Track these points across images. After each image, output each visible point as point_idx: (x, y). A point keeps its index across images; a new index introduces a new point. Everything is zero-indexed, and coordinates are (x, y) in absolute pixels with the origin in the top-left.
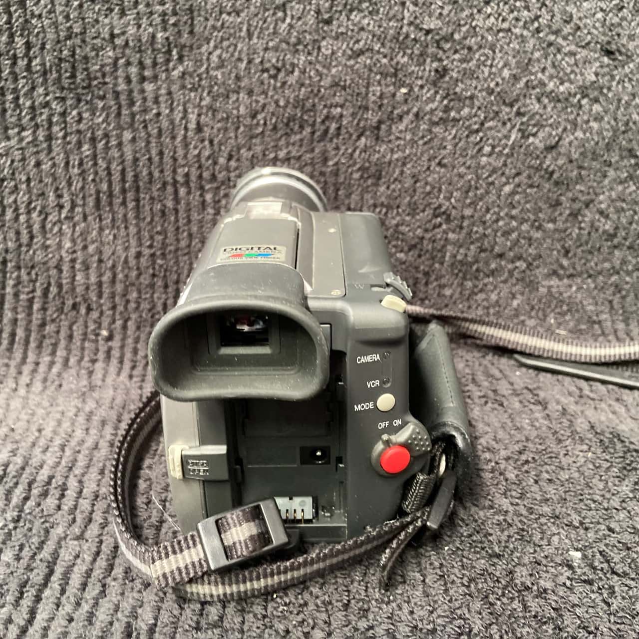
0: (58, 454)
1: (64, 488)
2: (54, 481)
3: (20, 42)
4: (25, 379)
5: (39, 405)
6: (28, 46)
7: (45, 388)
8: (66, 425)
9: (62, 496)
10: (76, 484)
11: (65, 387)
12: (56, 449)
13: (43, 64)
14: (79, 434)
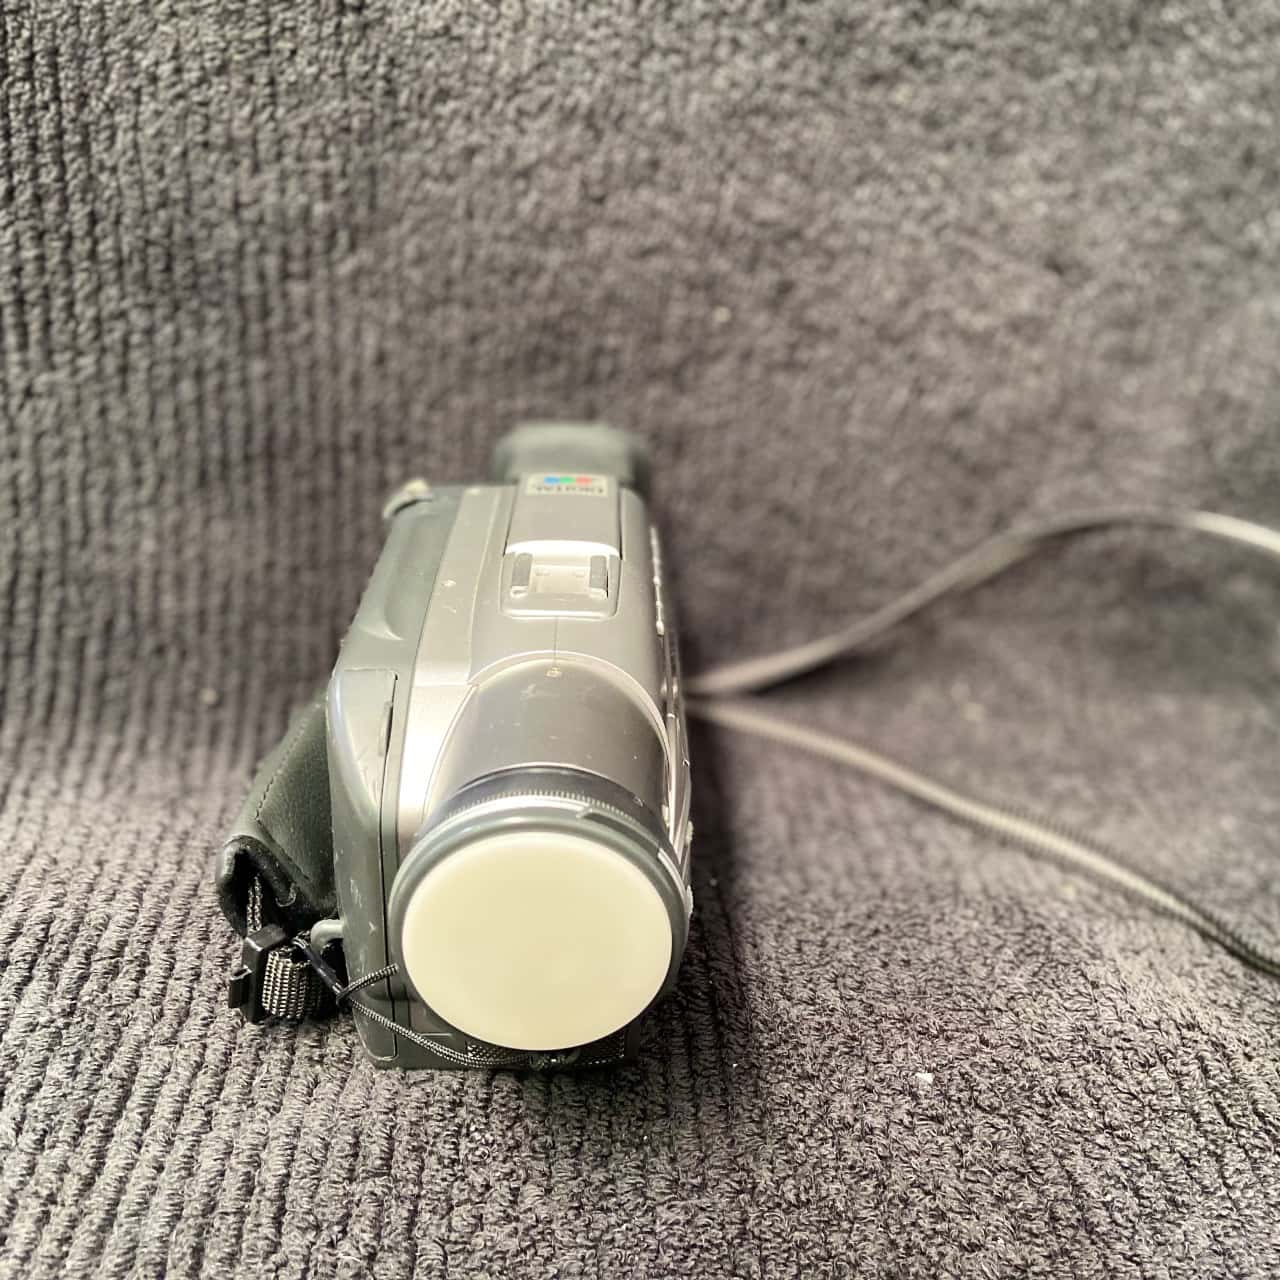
0: (131, 906)
1: (143, 962)
2: (127, 949)
3: (78, 212)
4: (73, 774)
5: (97, 819)
6: (93, 219)
7: (107, 791)
8: (144, 854)
9: (142, 974)
10: (164, 956)
11: (141, 790)
12: (129, 896)
13: (118, 249)
14: (166, 870)
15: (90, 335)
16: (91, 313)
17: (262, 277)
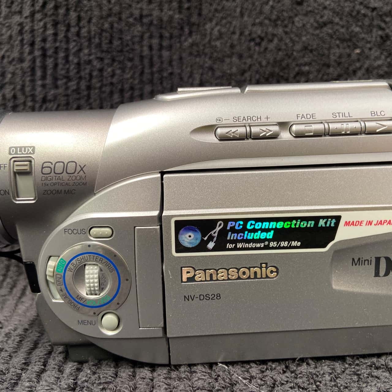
15: (75, 71)
16: (76, 61)
17: (151, 48)
